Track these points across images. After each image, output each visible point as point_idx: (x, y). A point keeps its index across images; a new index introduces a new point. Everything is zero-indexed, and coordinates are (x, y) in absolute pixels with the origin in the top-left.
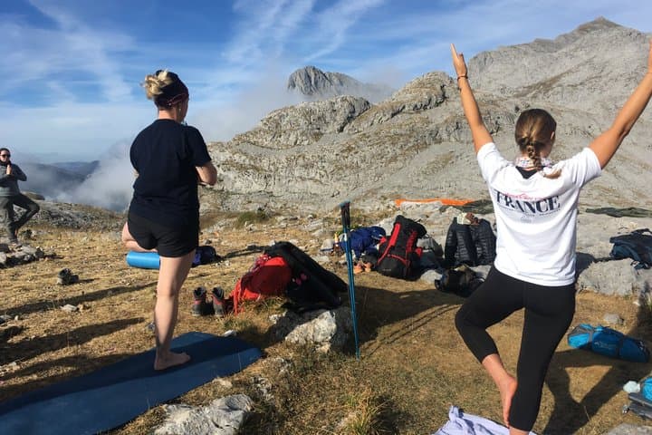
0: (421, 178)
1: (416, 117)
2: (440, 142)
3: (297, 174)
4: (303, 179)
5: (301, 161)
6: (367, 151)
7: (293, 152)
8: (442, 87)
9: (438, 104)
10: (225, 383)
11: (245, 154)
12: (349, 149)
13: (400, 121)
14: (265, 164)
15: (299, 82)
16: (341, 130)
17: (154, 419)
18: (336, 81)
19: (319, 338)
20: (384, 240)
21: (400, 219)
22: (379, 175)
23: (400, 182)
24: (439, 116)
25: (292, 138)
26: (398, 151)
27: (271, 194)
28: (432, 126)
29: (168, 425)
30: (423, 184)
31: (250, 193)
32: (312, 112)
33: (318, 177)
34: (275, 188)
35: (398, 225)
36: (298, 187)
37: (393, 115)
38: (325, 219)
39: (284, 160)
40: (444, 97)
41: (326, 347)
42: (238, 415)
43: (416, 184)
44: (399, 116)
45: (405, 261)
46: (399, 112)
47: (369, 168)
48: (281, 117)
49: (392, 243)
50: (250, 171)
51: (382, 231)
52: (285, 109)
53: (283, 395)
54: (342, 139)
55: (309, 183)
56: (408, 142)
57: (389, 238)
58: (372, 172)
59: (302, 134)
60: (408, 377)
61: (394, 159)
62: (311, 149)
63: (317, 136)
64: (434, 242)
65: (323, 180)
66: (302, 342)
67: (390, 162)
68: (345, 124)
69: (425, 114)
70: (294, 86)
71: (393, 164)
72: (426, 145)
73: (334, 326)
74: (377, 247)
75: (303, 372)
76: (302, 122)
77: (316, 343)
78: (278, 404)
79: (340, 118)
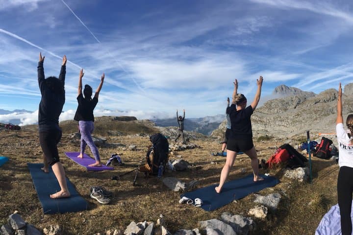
0: (327, 126)
1: (325, 104)
2: (334, 113)
3: (277, 123)
4: (279, 126)
5: (279, 119)
6: (305, 116)
7: (276, 115)
8: (334, 94)
9: (333, 100)
10: (272, 189)
11: (257, 116)
12: (298, 115)
13: (319, 106)
14: (265, 120)
15: (279, 90)
16: (295, 108)
17: (253, 198)
18: (293, 90)
19: (299, 177)
20: (318, 145)
21: (323, 138)
22: (310, 125)
23: (318, 128)
24: (332, 104)
25: (276, 110)
26: (318, 116)
27: (267, 131)
28: (330, 108)
29: (257, 200)
30: (327, 128)
31: (258, 131)
32: (284, 101)
33: (286, 125)
34: (269, 129)
35: (323, 140)
36: (277, 128)
37: (316, 103)
38: (292, 139)
39: (272, 118)
40: (335, 98)
41: (302, 180)
42: (278, 199)
43: (325, 128)
44: (318, 103)
45: (325, 153)
46: (318, 102)
47: (306, 122)
48: (271, 103)
49: (321, 146)
50: (259, 122)
51: (316, 143)
52: (273, 100)
53: (290, 194)
54: (296, 111)
55: (282, 127)
56: (321, 113)
57: (319, 145)
58: (307, 123)
59: (280, 109)
60: (329, 190)
61: (316, 119)
62: (284, 115)
63: (286, 110)
64: (335, 147)
65: (288, 126)
66: (294, 178)
67: (314, 120)
68: (297, 106)
69: (328, 103)
70: (277, 91)
71: (315, 121)
72: (329, 115)
73: (304, 173)
74: (315, 148)
75: (295, 188)
76: (280, 104)
77: (298, 179)
78: (289, 197)
79: (295, 104)
